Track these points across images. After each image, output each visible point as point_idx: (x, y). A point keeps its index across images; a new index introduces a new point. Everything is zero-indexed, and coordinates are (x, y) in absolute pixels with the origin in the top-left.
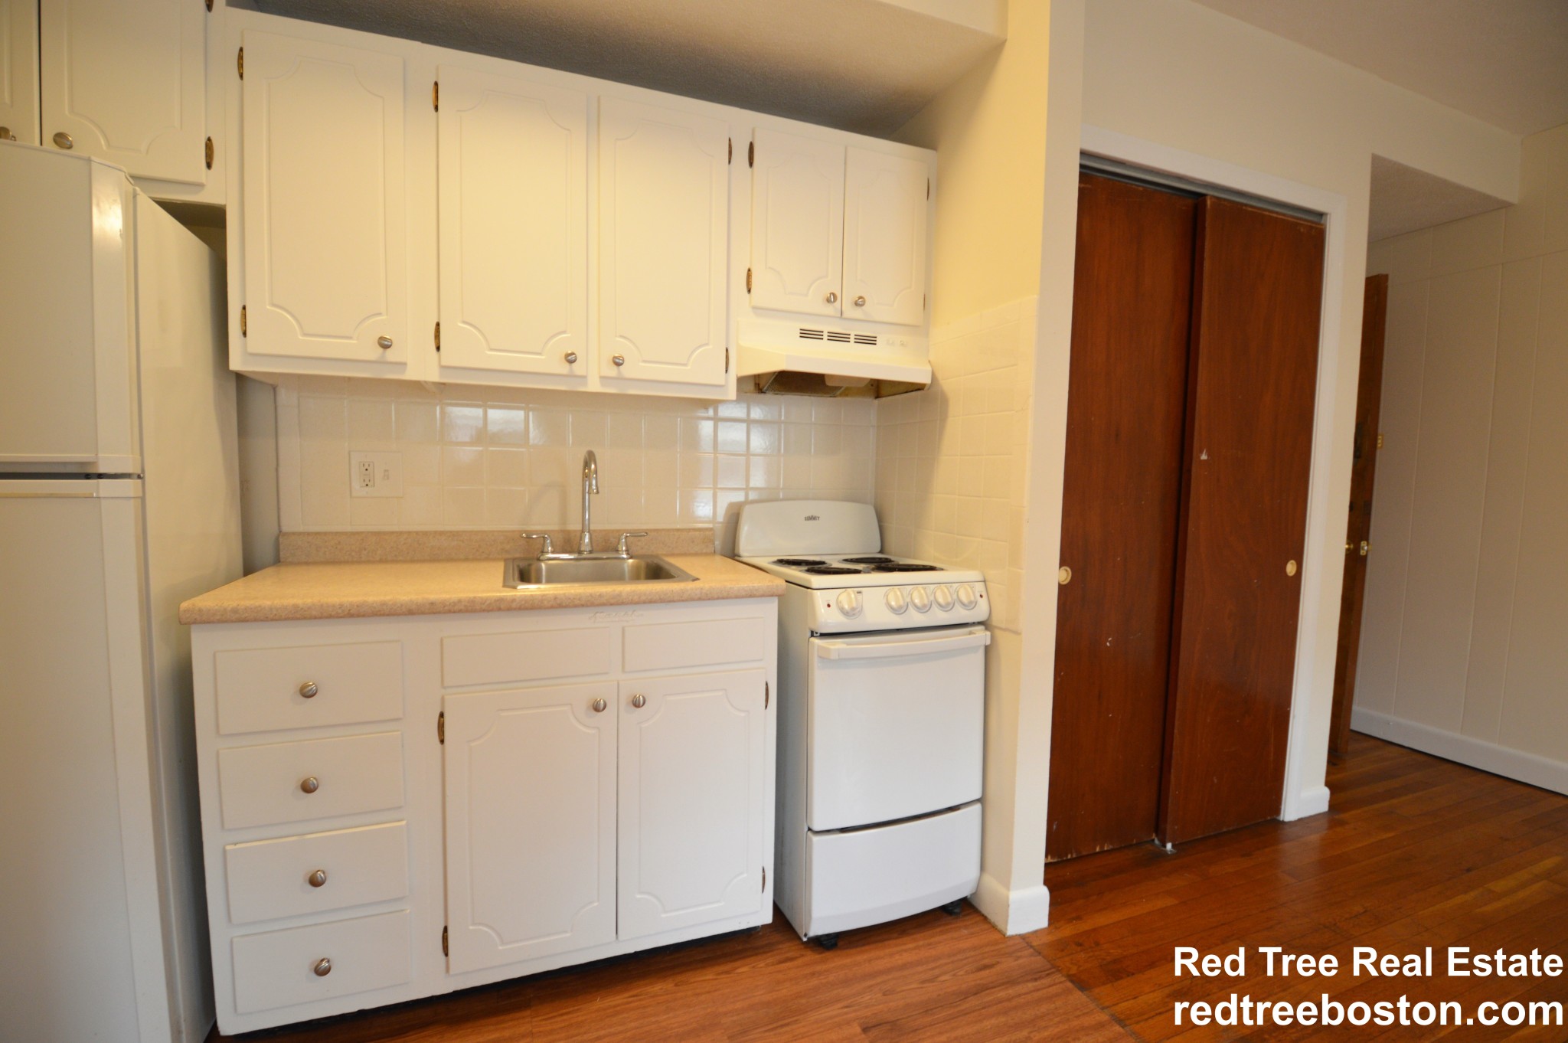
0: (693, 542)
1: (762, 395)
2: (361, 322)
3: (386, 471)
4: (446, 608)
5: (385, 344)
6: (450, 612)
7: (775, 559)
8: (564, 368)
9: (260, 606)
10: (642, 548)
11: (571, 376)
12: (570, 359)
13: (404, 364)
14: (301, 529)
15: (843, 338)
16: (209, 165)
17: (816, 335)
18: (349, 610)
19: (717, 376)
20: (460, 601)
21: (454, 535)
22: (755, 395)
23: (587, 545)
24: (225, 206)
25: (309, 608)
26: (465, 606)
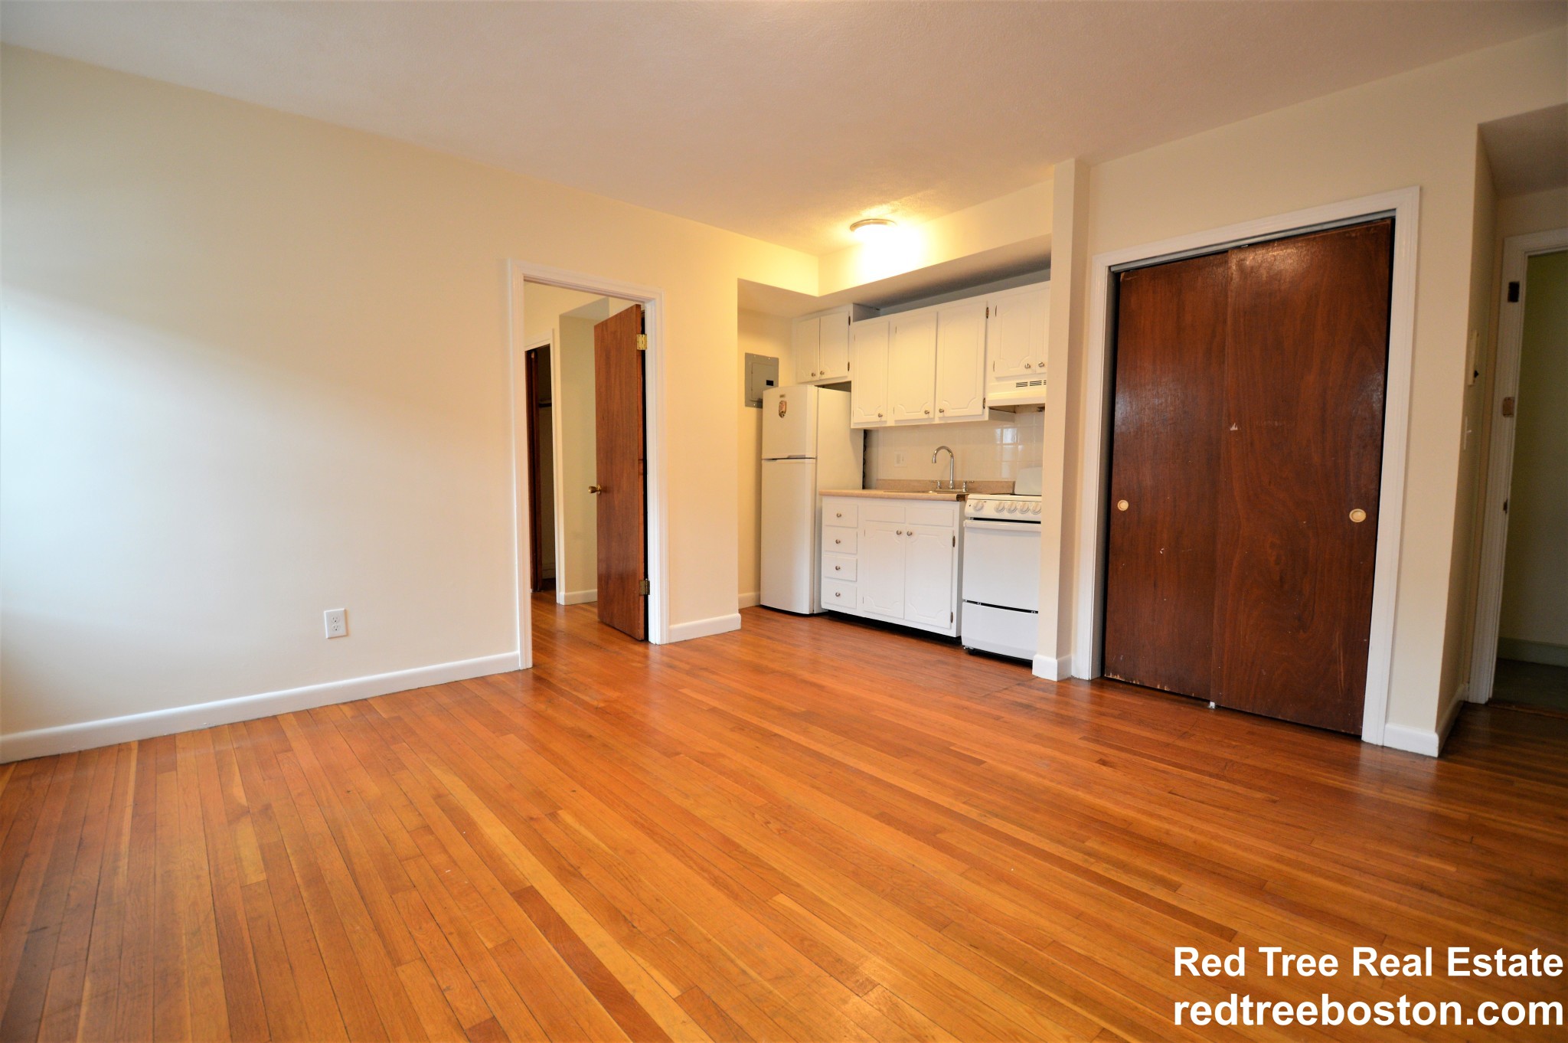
2: (876, 409)
3: (903, 458)
6: (867, 498)
8: (926, 416)
11: (929, 418)
12: (927, 412)
13: (886, 421)
14: (882, 478)
16: (848, 369)
17: (1024, 385)
19: (980, 410)
21: (919, 481)
23: (951, 486)
24: (851, 381)
25: (839, 493)
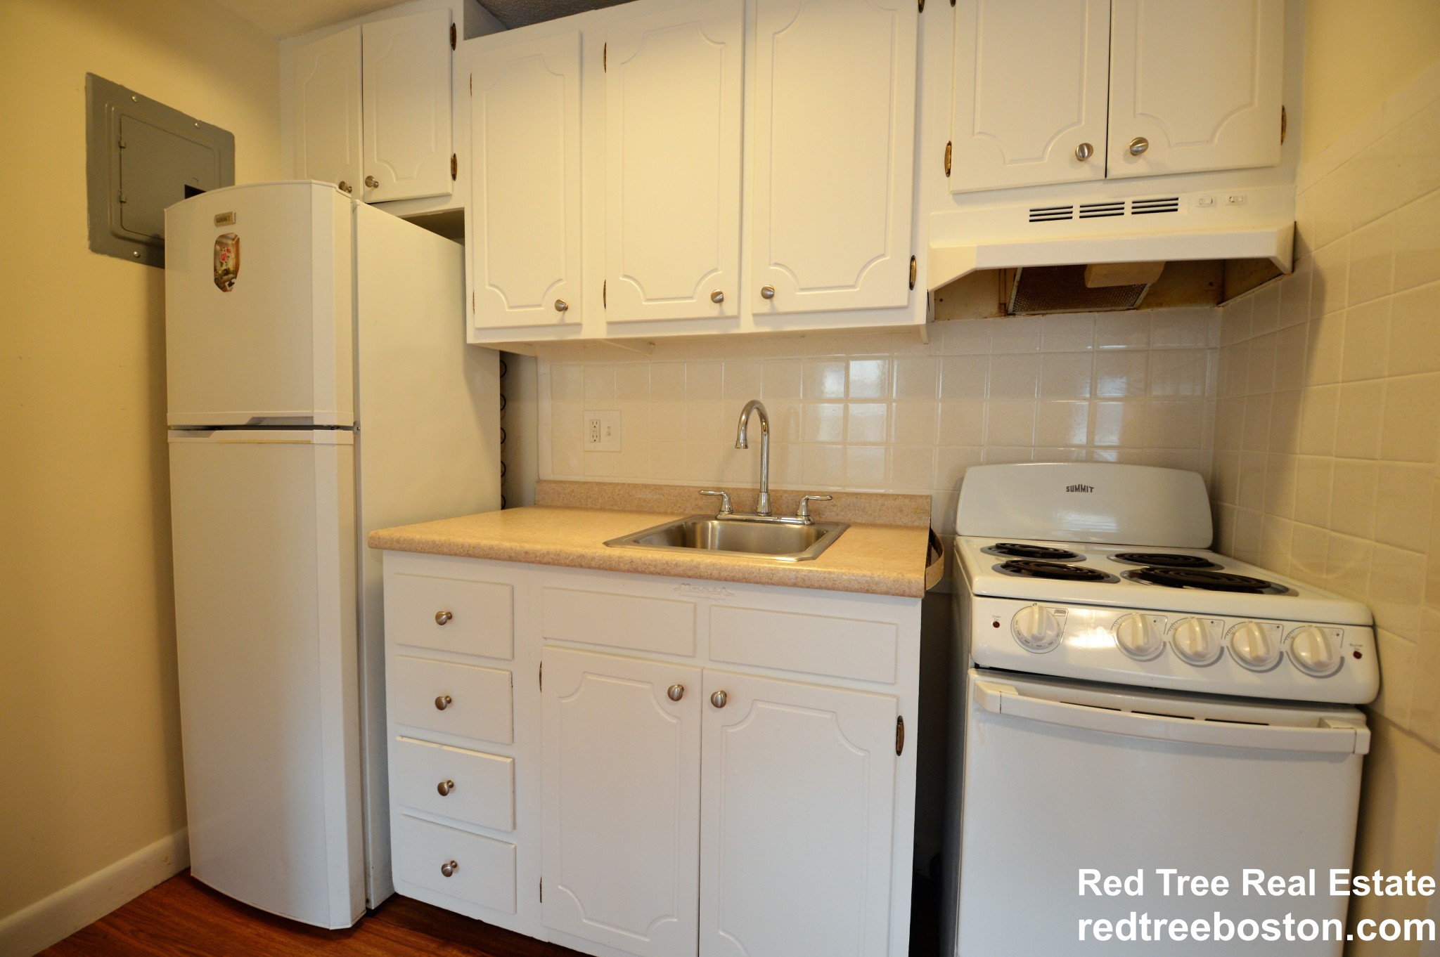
0: (901, 511)
1: (1011, 319)
2: (547, 290)
3: (609, 427)
4: (538, 559)
5: (561, 307)
6: (540, 562)
7: (993, 543)
8: (713, 310)
9: (413, 539)
10: (837, 515)
12: (717, 298)
13: (579, 325)
14: (551, 477)
15: (1113, 210)
16: (454, 177)
17: (1062, 214)
18: (468, 551)
19: (899, 294)
20: (548, 553)
21: (657, 488)
22: (999, 319)
23: (764, 507)
24: (464, 208)
25: (442, 545)
26: (552, 559)
